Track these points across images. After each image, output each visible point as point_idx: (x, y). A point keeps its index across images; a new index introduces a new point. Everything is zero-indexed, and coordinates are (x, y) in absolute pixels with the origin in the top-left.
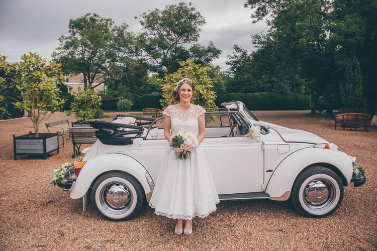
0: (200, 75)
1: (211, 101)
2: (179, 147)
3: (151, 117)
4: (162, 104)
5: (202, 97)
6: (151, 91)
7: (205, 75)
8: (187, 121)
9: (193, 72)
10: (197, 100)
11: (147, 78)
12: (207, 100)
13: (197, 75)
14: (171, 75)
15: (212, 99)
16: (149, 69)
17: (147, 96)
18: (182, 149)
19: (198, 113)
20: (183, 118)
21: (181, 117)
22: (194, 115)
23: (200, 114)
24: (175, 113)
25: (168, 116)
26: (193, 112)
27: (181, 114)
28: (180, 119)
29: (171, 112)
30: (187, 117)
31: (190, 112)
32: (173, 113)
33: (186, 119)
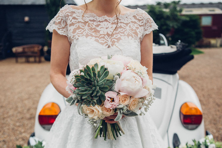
18: (111, 107)
19: (142, 27)
20: (106, 36)
21: (101, 35)
22: (134, 29)
23: (146, 30)
24: (83, 25)
25: (61, 34)
26: (131, 23)
27: (100, 27)
28: (99, 39)
29: (72, 23)
30: (117, 35)
31: (123, 23)
32: (78, 24)
33: (115, 38)
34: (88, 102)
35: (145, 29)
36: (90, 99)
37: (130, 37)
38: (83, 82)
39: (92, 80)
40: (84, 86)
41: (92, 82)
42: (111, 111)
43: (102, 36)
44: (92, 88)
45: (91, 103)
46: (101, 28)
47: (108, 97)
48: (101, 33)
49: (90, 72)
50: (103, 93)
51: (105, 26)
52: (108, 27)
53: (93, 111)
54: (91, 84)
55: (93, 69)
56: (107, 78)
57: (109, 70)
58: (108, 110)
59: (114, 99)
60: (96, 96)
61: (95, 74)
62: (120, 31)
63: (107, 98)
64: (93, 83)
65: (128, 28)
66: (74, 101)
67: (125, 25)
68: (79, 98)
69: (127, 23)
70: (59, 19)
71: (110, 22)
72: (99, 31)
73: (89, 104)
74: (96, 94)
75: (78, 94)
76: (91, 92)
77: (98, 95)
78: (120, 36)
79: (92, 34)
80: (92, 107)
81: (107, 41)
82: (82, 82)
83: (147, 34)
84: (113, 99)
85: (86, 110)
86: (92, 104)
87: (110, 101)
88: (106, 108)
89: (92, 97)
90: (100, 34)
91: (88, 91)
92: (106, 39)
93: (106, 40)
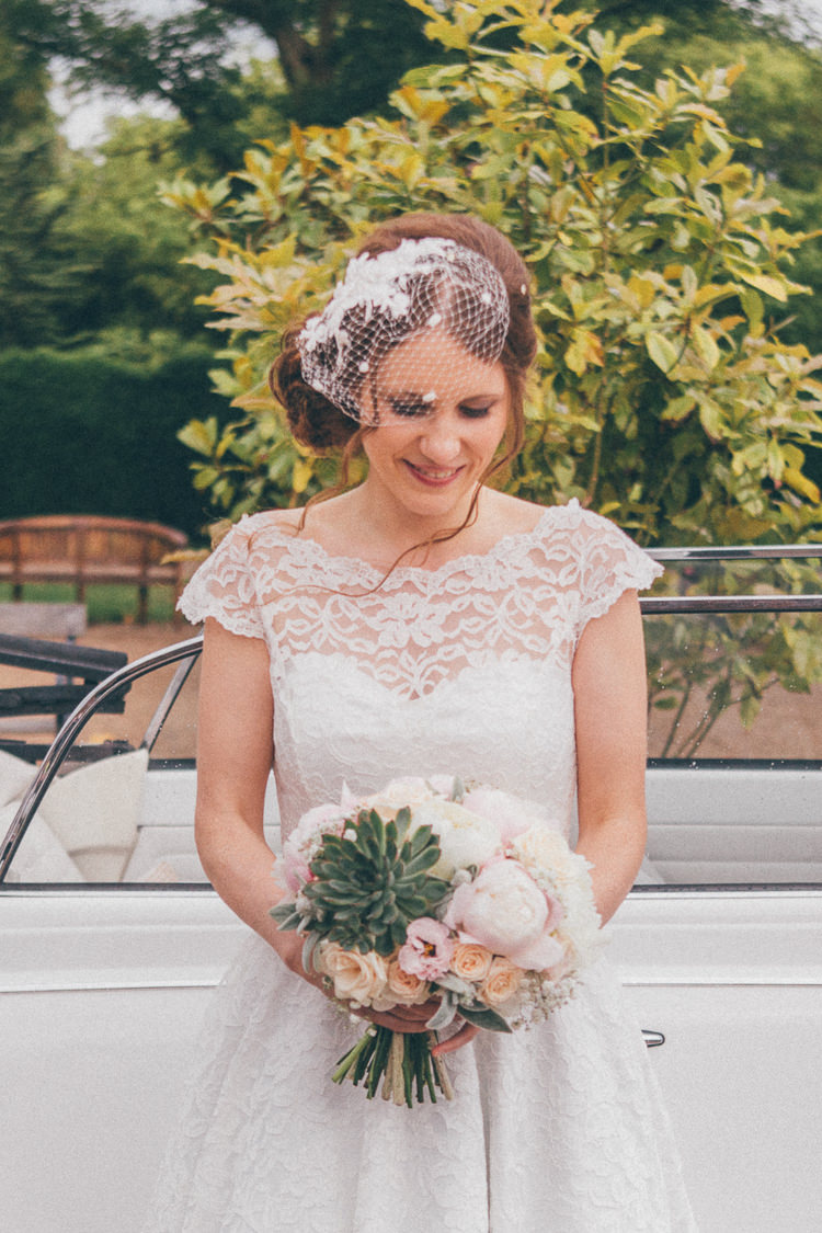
0: (649, 148)
1: (779, 463)
2: (389, 945)
3: (75, 617)
4: (206, 476)
5: (675, 410)
6: (84, 318)
7: (709, 153)
8: (445, 692)
9: (570, 118)
10: (612, 438)
11: (40, 163)
12: (724, 450)
13: (622, 151)
14: (319, 143)
15: (787, 438)
16: (69, 49)
17: (36, 368)
18: (423, 973)
19: (571, 592)
20: (405, 653)
21: (382, 649)
22: (528, 614)
23: (590, 600)
24: (313, 603)
25: (235, 632)
26: (517, 587)
27: (380, 615)
28: (372, 666)
29: (273, 590)
30: (449, 648)
31: (482, 591)
32: (294, 601)
33: (440, 663)
34: (349, 935)
35: (585, 599)
36: (357, 926)
37: (510, 653)
38: (348, 865)
39: (379, 864)
40: (346, 879)
41: (377, 872)
42: (419, 986)
43: (388, 654)
44: (372, 892)
45: (358, 941)
46: (387, 620)
47: (418, 938)
48: (384, 640)
49: (379, 838)
50: (405, 919)
51: (404, 610)
52: (417, 616)
53: (358, 969)
54: (372, 878)
55: (391, 829)
56: (430, 872)
57: (442, 845)
58: (410, 980)
59: (438, 951)
60: (379, 922)
61: (391, 849)
62: (467, 629)
63: (412, 940)
64: (380, 876)
65: (501, 612)
66: (297, 920)
67: (488, 600)
68: (320, 915)
69: (500, 590)
70: (230, 572)
71: (424, 595)
72: (374, 635)
73: (349, 942)
74: (382, 917)
75: (322, 901)
76: (364, 904)
77: (386, 921)
78: (464, 652)
79: (345, 645)
80: (356, 955)
81: (405, 676)
82: (341, 865)
83: (593, 619)
84: (434, 946)
85: (335, 960)
86: (361, 945)
87: (420, 952)
88: (403, 972)
89: (365, 922)
90: (377, 647)
91: (355, 899)
92: (405, 666)
93: (402, 669)
